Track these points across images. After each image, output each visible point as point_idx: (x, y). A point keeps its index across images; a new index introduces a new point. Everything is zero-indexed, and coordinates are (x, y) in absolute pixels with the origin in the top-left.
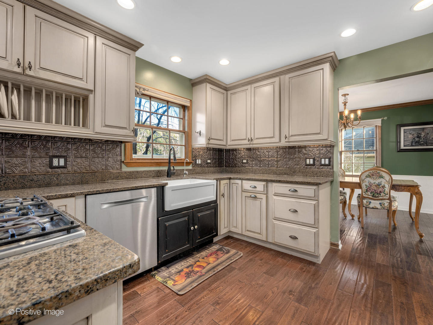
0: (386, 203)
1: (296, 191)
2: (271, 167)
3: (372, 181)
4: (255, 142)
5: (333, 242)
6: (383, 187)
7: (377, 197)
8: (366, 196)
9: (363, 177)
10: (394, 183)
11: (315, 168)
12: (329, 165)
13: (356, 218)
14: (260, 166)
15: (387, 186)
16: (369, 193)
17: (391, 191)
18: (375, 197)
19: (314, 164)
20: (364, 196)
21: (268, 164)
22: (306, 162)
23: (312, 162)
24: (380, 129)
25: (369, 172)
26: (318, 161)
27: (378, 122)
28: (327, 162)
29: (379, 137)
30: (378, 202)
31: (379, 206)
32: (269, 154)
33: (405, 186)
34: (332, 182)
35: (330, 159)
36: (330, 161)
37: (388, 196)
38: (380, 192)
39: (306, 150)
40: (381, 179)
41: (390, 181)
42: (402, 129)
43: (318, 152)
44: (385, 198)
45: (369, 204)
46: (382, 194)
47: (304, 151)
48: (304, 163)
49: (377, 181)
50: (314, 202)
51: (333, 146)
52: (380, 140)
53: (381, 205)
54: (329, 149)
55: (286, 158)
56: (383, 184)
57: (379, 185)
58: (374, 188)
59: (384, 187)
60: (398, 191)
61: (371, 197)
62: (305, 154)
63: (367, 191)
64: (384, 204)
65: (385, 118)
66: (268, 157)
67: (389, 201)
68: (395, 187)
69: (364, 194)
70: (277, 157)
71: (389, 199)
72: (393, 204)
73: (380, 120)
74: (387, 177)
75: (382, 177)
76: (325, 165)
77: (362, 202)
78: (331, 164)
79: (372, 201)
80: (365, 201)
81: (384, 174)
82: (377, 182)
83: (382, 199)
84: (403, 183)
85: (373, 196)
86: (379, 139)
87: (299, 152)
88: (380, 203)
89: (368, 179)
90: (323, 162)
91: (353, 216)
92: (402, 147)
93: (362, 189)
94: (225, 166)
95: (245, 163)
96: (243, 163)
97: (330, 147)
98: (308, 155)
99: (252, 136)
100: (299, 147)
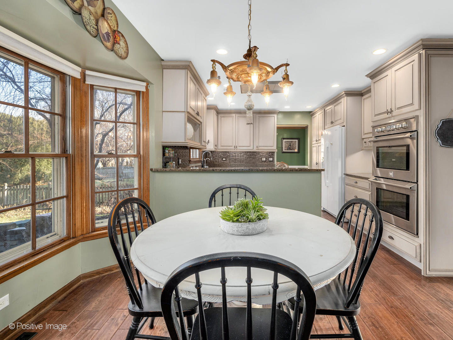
4: (238, 148)
11: (266, 163)
14: (235, 162)
21: (241, 161)
23: (265, 160)
26: (268, 159)
28: (272, 160)
32: (241, 155)
35: (273, 158)
39: (263, 154)
42: (284, 140)
43: (267, 155)
47: (261, 154)
48: (261, 160)
51: (275, 152)
55: (251, 157)
62: (261, 156)
70: (246, 157)
87: (258, 154)
90: (270, 160)
92: (284, 150)
95: (224, 160)
96: (222, 160)
97: (273, 152)
98: (263, 156)
99: (237, 145)
100: (259, 152)
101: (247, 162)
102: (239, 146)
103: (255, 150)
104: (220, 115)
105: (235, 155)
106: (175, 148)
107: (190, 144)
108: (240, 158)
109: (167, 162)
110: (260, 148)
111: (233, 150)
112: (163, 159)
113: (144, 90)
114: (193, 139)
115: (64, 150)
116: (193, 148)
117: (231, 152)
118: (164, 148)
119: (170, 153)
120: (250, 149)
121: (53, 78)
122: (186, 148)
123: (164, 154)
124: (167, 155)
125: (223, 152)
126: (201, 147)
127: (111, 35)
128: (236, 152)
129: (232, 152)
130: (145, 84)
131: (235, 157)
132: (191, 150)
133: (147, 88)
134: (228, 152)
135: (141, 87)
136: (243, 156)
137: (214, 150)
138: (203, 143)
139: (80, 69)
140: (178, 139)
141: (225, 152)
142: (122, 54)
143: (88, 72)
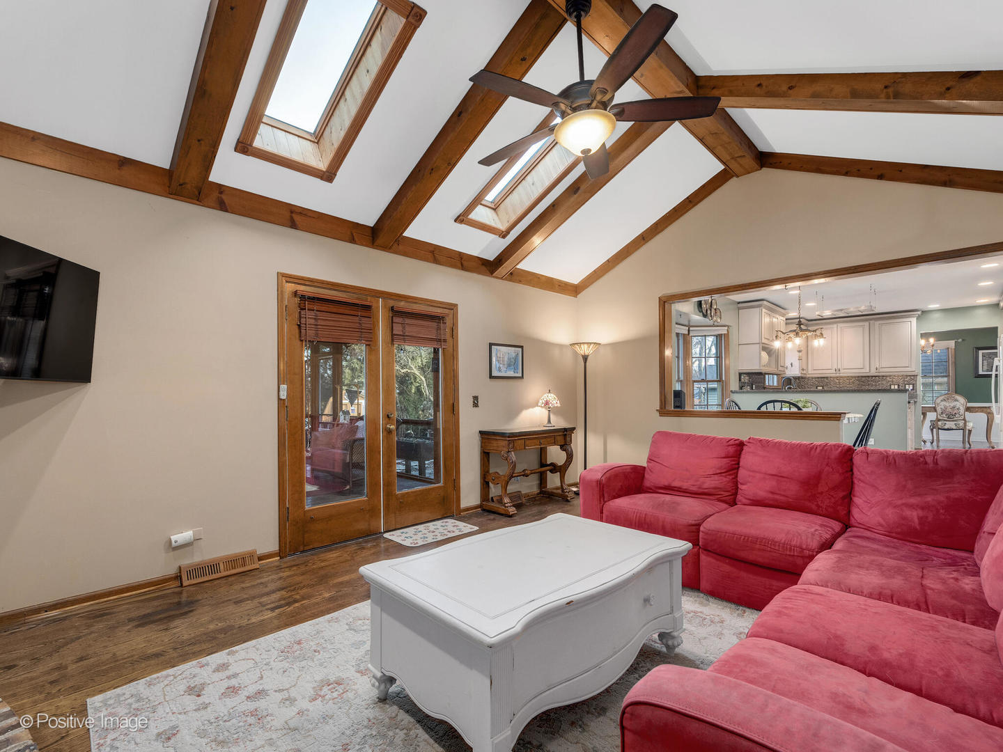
0: (961, 424)
3: (947, 404)
4: (842, 371)
6: (957, 409)
7: (953, 418)
8: (941, 418)
15: (961, 408)
16: (944, 416)
17: (966, 413)
18: (951, 419)
20: (939, 418)
22: (890, 388)
23: (896, 387)
24: (953, 351)
25: (944, 396)
26: (902, 386)
27: (951, 344)
28: (911, 388)
29: (952, 360)
30: (953, 423)
31: (954, 427)
32: (848, 381)
33: (978, 408)
34: (915, 403)
35: (913, 385)
36: (913, 387)
37: (963, 417)
38: (955, 414)
39: (891, 378)
40: (956, 403)
41: (965, 404)
42: (981, 352)
43: (902, 380)
44: (960, 419)
45: (944, 426)
46: (957, 415)
47: (888, 379)
51: (916, 376)
52: (954, 363)
53: (956, 426)
54: (912, 377)
56: (957, 406)
57: (953, 408)
58: (949, 410)
60: (972, 413)
61: (946, 419)
62: (889, 381)
63: (942, 413)
64: (959, 425)
65: (960, 341)
67: (964, 422)
68: (969, 410)
69: (939, 416)
70: (859, 384)
71: (964, 420)
72: (967, 424)
73: (953, 342)
74: (961, 401)
75: (956, 400)
77: (937, 424)
78: (915, 389)
79: (947, 423)
80: (940, 423)
81: (958, 398)
82: (952, 405)
83: (956, 421)
85: (948, 418)
86: (952, 363)
87: (884, 379)
88: (955, 424)
89: (943, 403)
90: (907, 388)
91: (924, 442)
92: (981, 372)
93: (937, 413)
97: (914, 376)
98: (893, 381)
99: (839, 367)
100: (883, 376)
102: (844, 369)
103: (873, 372)
105: (840, 382)
106: (749, 374)
107: (764, 370)
108: (849, 386)
109: (742, 387)
110: (881, 370)
111: (835, 375)
112: (740, 383)
113: (726, 332)
114: (769, 364)
116: (767, 374)
117: (830, 377)
118: (740, 374)
119: (745, 379)
120: (866, 371)
122: (760, 374)
123: (740, 379)
124: (743, 380)
125: (818, 378)
126: (779, 372)
128: (841, 377)
129: (834, 377)
130: (726, 328)
131: (840, 384)
132: (767, 376)
133: (728, 330)
134: (827, 378)
135: (723, 331)
136: (853, 383)
137: (800, 375)
138: (780, 368)
139: (687, 328)
140: (754, 367)
141: (822, 378)
143: (691, 329)
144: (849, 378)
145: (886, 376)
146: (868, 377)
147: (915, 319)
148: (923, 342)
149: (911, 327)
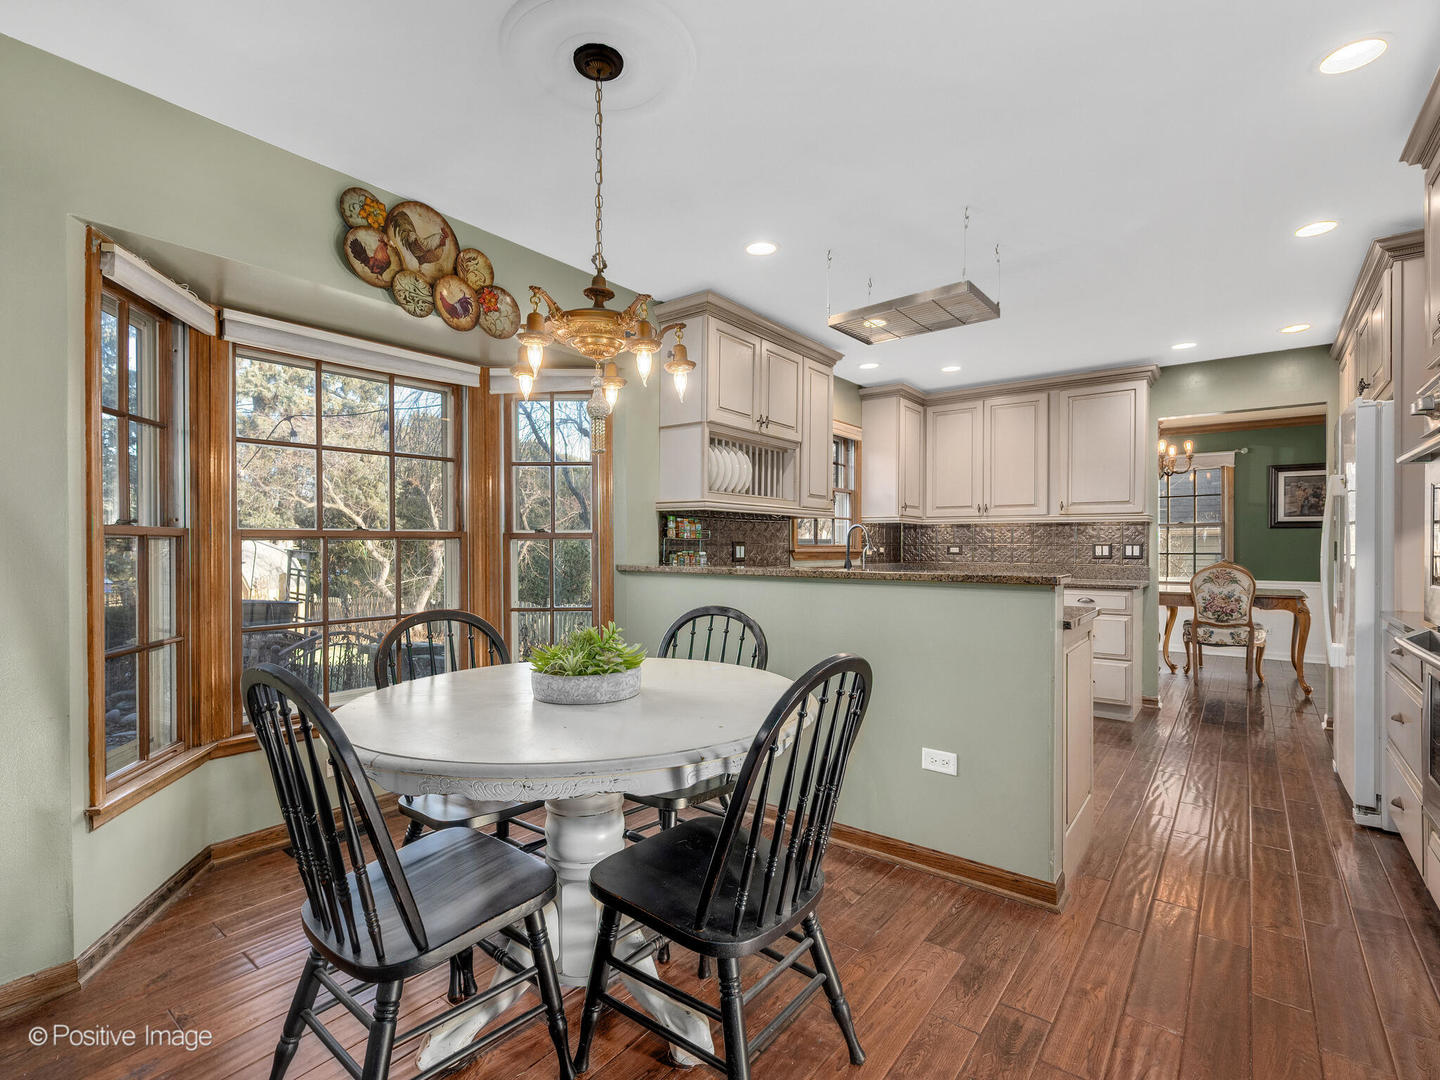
0: (1243, 633)
1: (1092, 601)
2: (1018, 561)
3: (1216, 589)
4: (992, 512)
5: (1147, 697)
6: (1236, 600)
7: (1227, 621)
8: (1204, 620)
9: (1198, 581)
10: (1257, 593)
11: (1113, 563)
12: (1140, 557)
13: (1180, 672)
14: (992, 561)
15: (1244, 598)
16: (1210, 614)
17: (1253, 608)
18: (1222, 621)
19: (1110, 557)
20: (1200, 619)
21: (1012, 557)
22: (1094, 552)
23: (1106, 552)
24: (1232, 473)
25: (1211, 571)
26: (1118, 550)
27: (1228, 458)
28: (1137, 552)
29: (1229, 492)
30: (1228, 631)
31: (1229, 640)
32: (1012, 536)
33: (1278, 598)
34: (1145, 589)
35: (1142, 546)
36: (1142, 551)
37: (1247, 618)
38: (1232, 611)
39: (1094, 530)
40: (1235, 586)
41: (1252, 589)
42: (1282, 476)
43: (1118, 534)
44: (1240, 622)
45: (1210, 636)
46: (1235, 615)
47: (1090, 530)
48: (1091, 553)
49: (1226, 590)
50: (1125, 619)
51: (1148, 523)
52: (1232, 500)
53: (1233, 638)
54: (1140, 528)
55: (1051, 544)
56: (1237, 594)
57: (1228, 597)
58: (1219, 602)
59: (1238, 600)
60: (1267, 608)
61: (1213, 621)
62: (1091, 537)
63: (1205, 609)
64: (1239, 635)
65: (1244, 451)
66: (1012, 542)
67: (1248, 629)
68: (1259, 601)
69: (1199, 615)
70: (1032, 543)
71: (1250, 624)
72: (1256, 633)
73: (1233, 453)
74: (1245, 580)
75: (1234, 581)
76: (1132, 557)
77: (1196, 632)
78: (1145, 555)
79: (1215, 630)
80: (1200, 631)
81: (1239, 575)
82: (1225, 592)
83: (1234, 626)
84: (1276, 594)
85: (1217, 620)
86: (1229, 498)
87: (1080, 532)
88: (1231, 634)
89: (1208, 585)
90: (1129, 552)
91: (1173, 668)
92: (1282, 517)
93: (1195, 607)
94: (904, 560)
95: (954, 554)
96: (949, 553)
97: (1143, 524)
98: (1099, 538)
99: (987, 501)
100: (1079, 524)
101: (1036, 560)
102: (996, 506)
103: (1055, 516)
104: (930, 410)
105: (993, 538)
108: (1009, 546)
109: (670, 553)
110: (1073, 509)
111: (976, 521)
112: (661, 544)
115: (459, 525)
117: (976, 526)
118: (664, 517)
120: (1039, 514)
121: (444, 394)
123: (663, 532)
124: (672, 534)
125: (950, 526)
126: (797, 512)
127: (471, 301)
129: (983, 525)
131: (993, 542)
134: (968, 526)
137: (897, 520)
138: (811, 502)
139: (477, 370)
141: (957, 526)
142: (504, 329)
143: (493, 372)
144: (1011, 527)
145: (1086, 525)
146: (1050, 525)
147: (1144, 383)
148: (1162, 446)
149: (1134, 403)
